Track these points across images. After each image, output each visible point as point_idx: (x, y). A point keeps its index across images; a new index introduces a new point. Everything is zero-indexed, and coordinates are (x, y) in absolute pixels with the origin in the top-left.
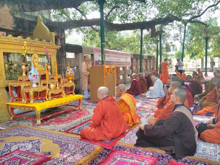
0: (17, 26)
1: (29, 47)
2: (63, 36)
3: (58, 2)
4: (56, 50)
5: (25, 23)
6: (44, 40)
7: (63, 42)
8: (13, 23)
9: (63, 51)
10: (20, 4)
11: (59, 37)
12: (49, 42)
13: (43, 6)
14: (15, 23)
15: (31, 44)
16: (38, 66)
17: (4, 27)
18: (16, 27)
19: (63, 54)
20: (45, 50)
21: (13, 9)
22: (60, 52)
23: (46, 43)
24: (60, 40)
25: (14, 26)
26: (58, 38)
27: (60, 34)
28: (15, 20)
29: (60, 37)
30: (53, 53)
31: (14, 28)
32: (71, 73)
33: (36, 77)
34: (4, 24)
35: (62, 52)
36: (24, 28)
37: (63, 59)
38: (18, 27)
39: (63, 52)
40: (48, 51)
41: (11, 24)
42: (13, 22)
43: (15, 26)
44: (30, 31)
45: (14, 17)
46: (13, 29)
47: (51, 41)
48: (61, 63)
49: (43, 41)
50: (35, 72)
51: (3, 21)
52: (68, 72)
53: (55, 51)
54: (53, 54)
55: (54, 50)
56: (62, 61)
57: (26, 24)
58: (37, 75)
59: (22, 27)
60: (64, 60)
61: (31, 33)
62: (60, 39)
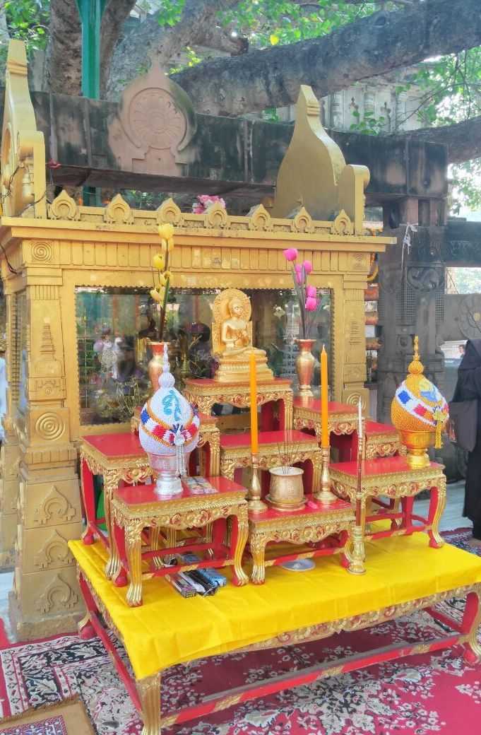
0: (199, 160)
1: (216, 253)
2: (436, 187)
3: (429, 23)
4: (366, 263)
5: (241, 137)
6: (303, 212)
7: (435, 216)
8: (182, 147)
9: (431, 259)
10: (270, 75)
11: (414, 191)
12: (332, 218)
13: (362, 60)
14: (193, 142)
15: (221, 237)
16: (240, 359)
17: (140, 169)
18: (196, 163)
19: (430, 275)
20: (290, 264)
21: (246, 102)
22: (410, 268)
23: (311, 223)
24: (420, 206)
25: (190, 157)
26: (404, 199)
27: (420, 174)
28: (195, 131)
29: (420, 187)
30: (346, 278)
31: (187, 169)
32: (421, 411)
33: (172, 438)
34: (140, 154)
35: (424, 264)
36: (233, 164)
37: (423, 300)
38: (207, 159)
39: (425, 268)
40: (308, 271)
41: (173, 150)
42: (186, 141)
43: (193, 159)
44: (261, 174)
45: (192, 118)
46: (184, 174)
47: (343, 214)
48: (414, 323)
49: (292, 218)
50: (168, 404)
51: (137, 142)
52: (405, 398)
53: (358, 266)
54: (346, 286)
55: (354, 261)
56: (421, 312)
57: (246, 142)
58: (174, 429)
59: (223, 159)
60: (428, 305)
61: (266, 183)
62: (421, 202)
